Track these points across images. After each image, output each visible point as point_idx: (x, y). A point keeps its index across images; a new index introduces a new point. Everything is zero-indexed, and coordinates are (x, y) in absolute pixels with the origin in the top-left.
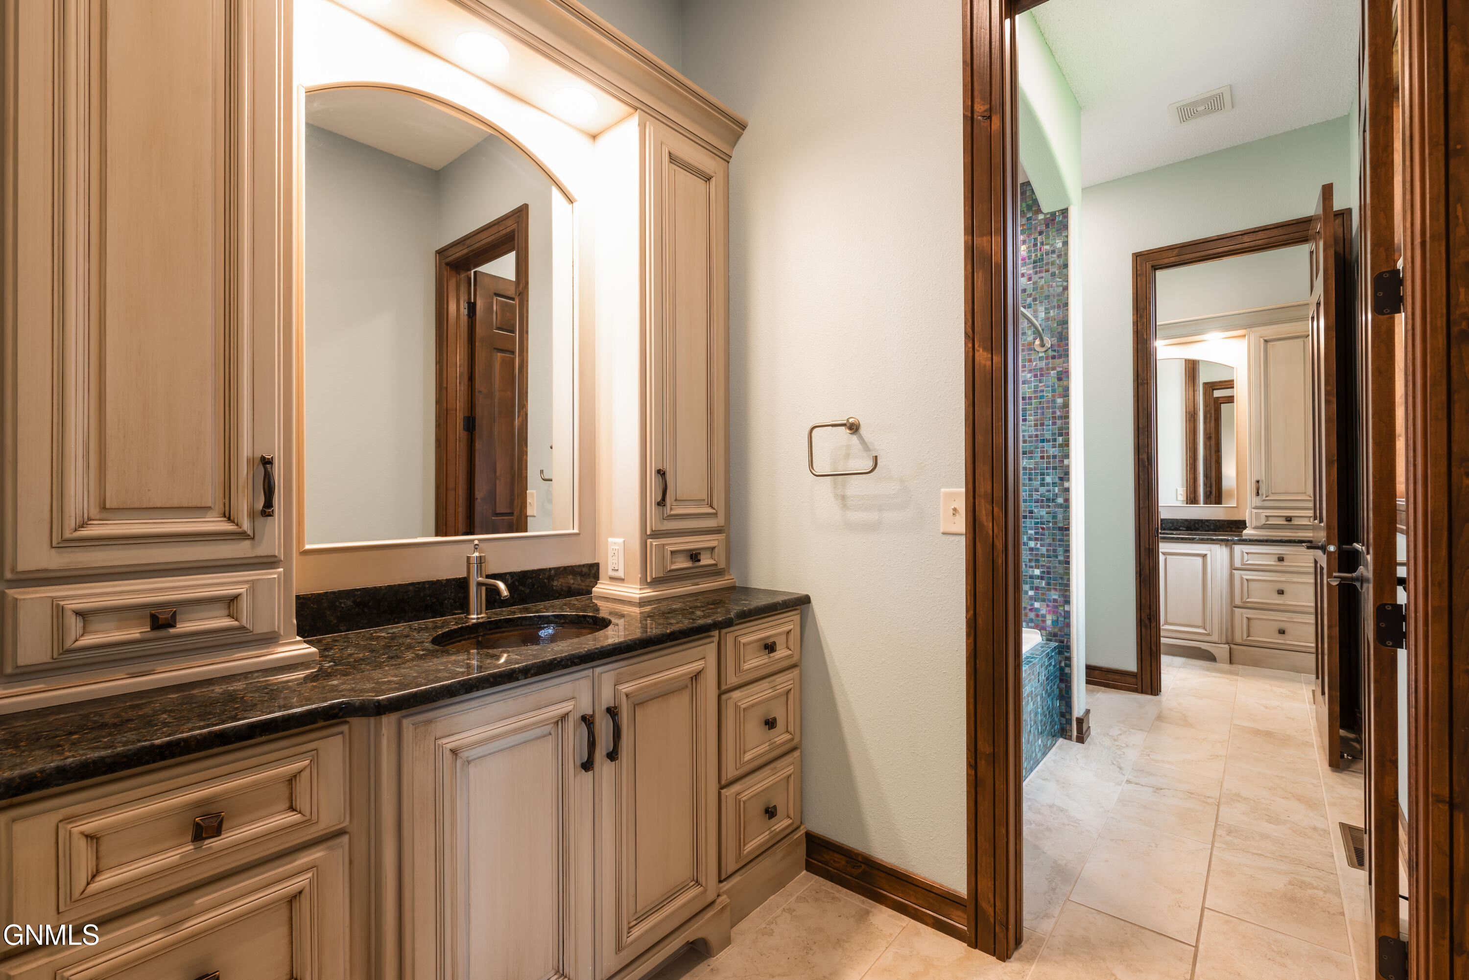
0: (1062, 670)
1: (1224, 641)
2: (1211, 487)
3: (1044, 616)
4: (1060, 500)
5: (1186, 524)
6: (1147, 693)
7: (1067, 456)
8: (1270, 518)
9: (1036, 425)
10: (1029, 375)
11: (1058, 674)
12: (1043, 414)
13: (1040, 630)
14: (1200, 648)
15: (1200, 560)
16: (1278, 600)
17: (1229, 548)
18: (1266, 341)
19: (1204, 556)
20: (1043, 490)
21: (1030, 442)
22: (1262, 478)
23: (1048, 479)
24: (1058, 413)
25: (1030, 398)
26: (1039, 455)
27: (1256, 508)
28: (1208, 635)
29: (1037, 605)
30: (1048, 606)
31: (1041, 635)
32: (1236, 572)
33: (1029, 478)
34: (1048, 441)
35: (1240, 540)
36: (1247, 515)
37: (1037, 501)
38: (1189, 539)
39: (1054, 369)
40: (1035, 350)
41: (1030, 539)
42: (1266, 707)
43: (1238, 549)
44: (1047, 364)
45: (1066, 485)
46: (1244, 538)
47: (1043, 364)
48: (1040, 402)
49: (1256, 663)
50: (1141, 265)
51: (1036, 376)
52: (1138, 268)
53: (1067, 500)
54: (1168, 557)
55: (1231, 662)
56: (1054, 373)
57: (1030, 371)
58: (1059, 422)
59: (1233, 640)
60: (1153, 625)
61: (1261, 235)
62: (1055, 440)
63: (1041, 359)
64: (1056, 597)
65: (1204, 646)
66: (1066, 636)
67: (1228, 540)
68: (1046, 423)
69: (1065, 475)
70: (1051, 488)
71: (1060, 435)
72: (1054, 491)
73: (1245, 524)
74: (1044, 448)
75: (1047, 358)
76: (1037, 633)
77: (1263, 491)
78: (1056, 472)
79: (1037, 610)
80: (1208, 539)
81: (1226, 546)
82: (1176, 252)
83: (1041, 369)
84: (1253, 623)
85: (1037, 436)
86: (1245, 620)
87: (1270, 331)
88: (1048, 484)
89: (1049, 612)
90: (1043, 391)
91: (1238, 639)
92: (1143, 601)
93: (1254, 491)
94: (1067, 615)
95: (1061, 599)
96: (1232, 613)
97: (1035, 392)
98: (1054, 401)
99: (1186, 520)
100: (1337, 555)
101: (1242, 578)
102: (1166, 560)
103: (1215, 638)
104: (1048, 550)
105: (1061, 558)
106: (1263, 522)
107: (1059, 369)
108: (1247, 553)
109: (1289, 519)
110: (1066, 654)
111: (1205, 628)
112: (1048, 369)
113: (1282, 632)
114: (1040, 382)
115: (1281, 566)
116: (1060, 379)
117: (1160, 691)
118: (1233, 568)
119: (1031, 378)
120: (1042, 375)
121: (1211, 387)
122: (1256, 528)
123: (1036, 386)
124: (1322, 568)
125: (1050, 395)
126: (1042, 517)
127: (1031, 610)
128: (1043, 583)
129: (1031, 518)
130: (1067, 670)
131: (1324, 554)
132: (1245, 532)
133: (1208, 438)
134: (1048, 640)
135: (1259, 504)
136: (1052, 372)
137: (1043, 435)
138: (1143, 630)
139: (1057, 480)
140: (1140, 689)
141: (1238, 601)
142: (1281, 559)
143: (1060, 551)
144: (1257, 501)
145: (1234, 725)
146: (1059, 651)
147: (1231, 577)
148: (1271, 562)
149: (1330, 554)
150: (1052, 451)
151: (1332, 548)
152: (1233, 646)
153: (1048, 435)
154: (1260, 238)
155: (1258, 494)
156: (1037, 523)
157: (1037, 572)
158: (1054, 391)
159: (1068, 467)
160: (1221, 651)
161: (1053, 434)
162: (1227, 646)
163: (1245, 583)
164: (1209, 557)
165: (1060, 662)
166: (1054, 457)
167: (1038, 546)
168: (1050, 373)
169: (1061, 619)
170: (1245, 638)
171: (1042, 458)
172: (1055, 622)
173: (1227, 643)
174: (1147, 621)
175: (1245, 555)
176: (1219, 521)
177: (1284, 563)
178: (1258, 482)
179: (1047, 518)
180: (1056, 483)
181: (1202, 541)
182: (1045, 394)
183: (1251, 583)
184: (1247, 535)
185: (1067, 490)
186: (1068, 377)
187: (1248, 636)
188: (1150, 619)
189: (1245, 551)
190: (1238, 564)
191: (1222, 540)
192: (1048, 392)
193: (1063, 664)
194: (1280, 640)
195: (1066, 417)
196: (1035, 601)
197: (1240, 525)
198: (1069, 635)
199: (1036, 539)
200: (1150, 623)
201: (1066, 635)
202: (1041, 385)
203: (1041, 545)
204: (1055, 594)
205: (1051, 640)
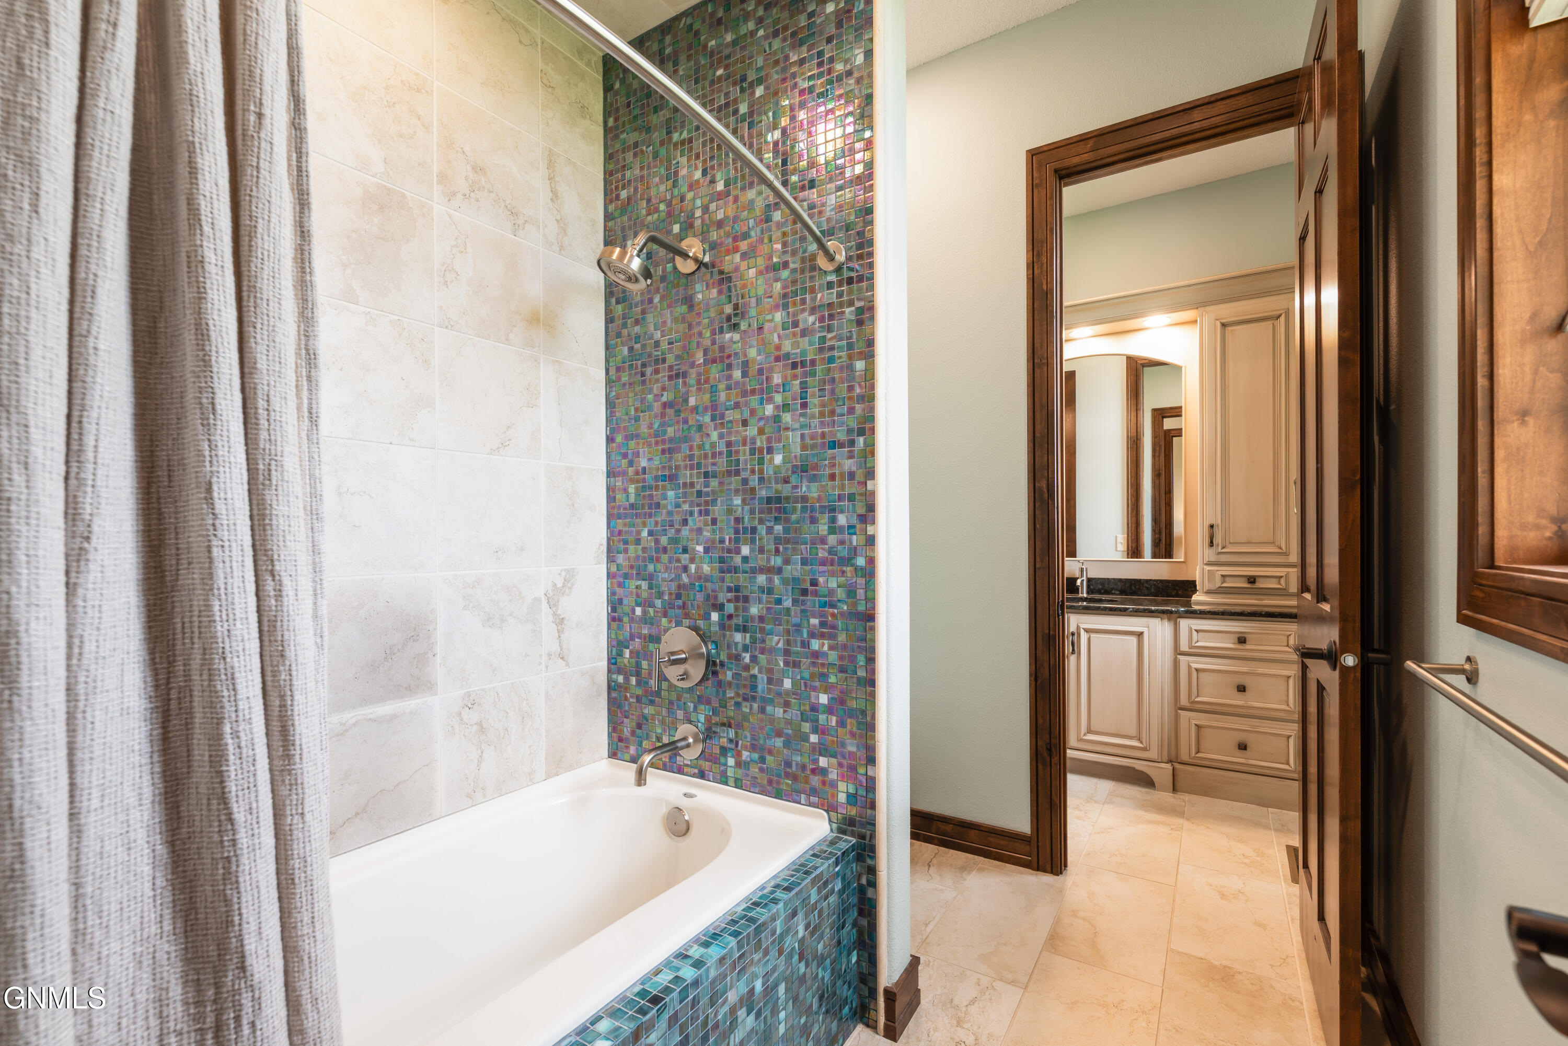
0: (862, 891)
1: (1165, 758)
2: (1160, 533)
3: (834, 785)
4: (861, 561)
5: (1120, 585)
6: (1045, 871)
7: (871, 474)
8: (1227, 579)
9: (822, 414)
10: (811, 319)
11: (854, 900)
12: (833, 392)
13: (827, 811)
14: (1133, 769)
15: (1133, 640)
16: (1238, 700)
17: (1172, 623)
18: (1224, 325)
19: (1140, 635)
20: (832, 539)
21: (813, 447)
22: (1218, 521)
23: (842, 520)
24: (858, 390)
25: (813, 362)
26: (828, 472)
27: (1210, 564)
28: (1145, 749)
29: (823, 762)
30: (840, 765)
31: (830, 821)
32: (1181, 658)
33: (811, 517)
34: (841, 445)
35: (1187, 612)
36: (1198, 573)
37: (823, 563)
38: (1120, 610)
39: (851, 303)
40: (820, 269)
41: (812, 635)
42: (1223, 896)
43: (1184, 624)
44: (840, 295)
45: (870, 530)
46: (1196, 607)
47: (831, 296)
48: (829, 369)
49: (1207, 791)
50: (1039, 170)
51: (822, 319)
52: (1035, 175)
53: (871, 561)
54: (1093, 635)
55: (1175, 789)
56: (850, 313)
57: (813, 311)
58: (859, 408)
59: (1177, 757)
60: (1055, 760)
61: (1220, 107)
62: (852, 443)
63: (830, 285)
64: (852, 748)
65: (1139, 765)
66: (869, 827)
67: (1171, 612)
68: (839, 410)
69: (868, 514)
70: (847, 536)
71: (861, 432)
72: (851, 543)
73: (1195, 586)
74: (834, 458)
75: (840, 284)
76: (822, 817)
77: (1218, 539)
78: (854, 505)
79: (824, 772)
80: (1145, 610)
81: (1169, 619)
82: (1090, 144)
83: (830, 305)
84: (1205, 732)
85: (823, 435)
86: (1193, 728)
87: (1229, 311)
88: (841, 528)
89: (843, 777)
90: (832, 348)
91: (1184, 756)
92: (1040, 721)
93: (1207, 541)
94: (871, 785)
95: (862, 754)
96: (1177, 718)
97: (821, 350)
98: (850, 368)
99: (1120, 580)
100: (1358, 674)
101: (1190, 667)
102: (1089, 639)
103: (1153, 754)
104: (841, 658)
105: (861, 673)
106: (1218, 584)
107: (858, 304)
108: (1197, 631)
109: (1252, 580)
110: (869, 861)
111: (1140, 740)
112: (841, 305)
113: (1243, 747)
114: (829, 331)
115: (1242, 652)
116: (860, 323)
117: (1066, 866)
118: (1178, 652)
119: (814, 324)
120: (831, 317)
121: (1160, 414)
122: (1209, 592)
123: (823, 340)
124: (1321, 688)
125: (843, 354)
126: (831, 592)
127: (813, 771)
128: (834, 720)
129: (815, 593)
130: (870, 893)
131: (1335, 669)
132: (1196, 597)
133: (1156, 475)
134: (842, 831)
135: (1213, 558)
136: (848, 310)
137: (833, 434)
138: (1040, 767)
139: (854, 521)
140: (1035, 864)
141: (1184, 701)
142: (1242, 640)
143: (861, 660)
144: (1210, 555)
145: (1172, 950)
146: (858, 854)
147: (1176, 664)
148: (1228, 644)
149: (1345, 671)
150: (849, 465)
151: (1350, 660)
152: (1177, 766)
153: (841, 436)
154: (1218, 112)
155: (1211, 544)
156: (824, 605)
157: (823, 699)
158: (850, 346)
159: (873, 493)
160: (1162, 772)
161: (850, 431)
162: (1169, 766)
163: (1194, 673)
164: (1146, 636)
165: (859, 876)
166: (852, 475)
167: (826, 648)
168: (843, 313)
169: (862, 792)
170: (1193, 754)
171: (832, 477)
172: (852, 798)
173: (1170, 761)
174: (1046, 754)
175: (1195, 633)
176: (1161, 581)
177: (1247, 647)
178: (1212, 526)
179: (841, 594)
180: (854, 527)
181: (1137, 613)
182: (836, 353)
183: (1202, 675)
184: (1198, 603)
185: (871, 541)
186: (872, 318)
187: (1198, 752)
188: (1050, 750)
189: (1194, 627)
190: (1184, 647)
191: (1163, 612)
192: (840, 348)
193: (864, 881)
194: (1239, 758)
195: (869, 398)
196: (821, 755)
197: (1188, 587)
198: (874, 825)
199: (822, 636)
200: (1050, 756)
201: (869, 823)
202: (830, 336)
203: (831, 648)
204: (852, 744)
205: (843, 832)
